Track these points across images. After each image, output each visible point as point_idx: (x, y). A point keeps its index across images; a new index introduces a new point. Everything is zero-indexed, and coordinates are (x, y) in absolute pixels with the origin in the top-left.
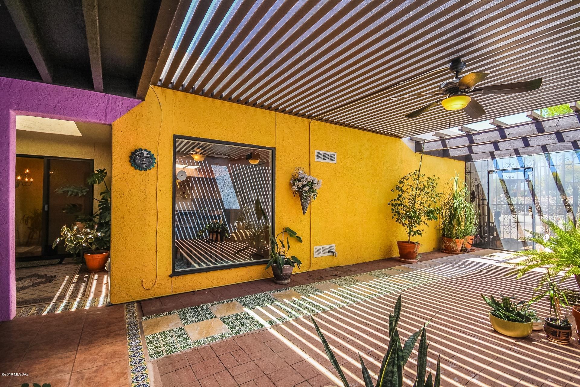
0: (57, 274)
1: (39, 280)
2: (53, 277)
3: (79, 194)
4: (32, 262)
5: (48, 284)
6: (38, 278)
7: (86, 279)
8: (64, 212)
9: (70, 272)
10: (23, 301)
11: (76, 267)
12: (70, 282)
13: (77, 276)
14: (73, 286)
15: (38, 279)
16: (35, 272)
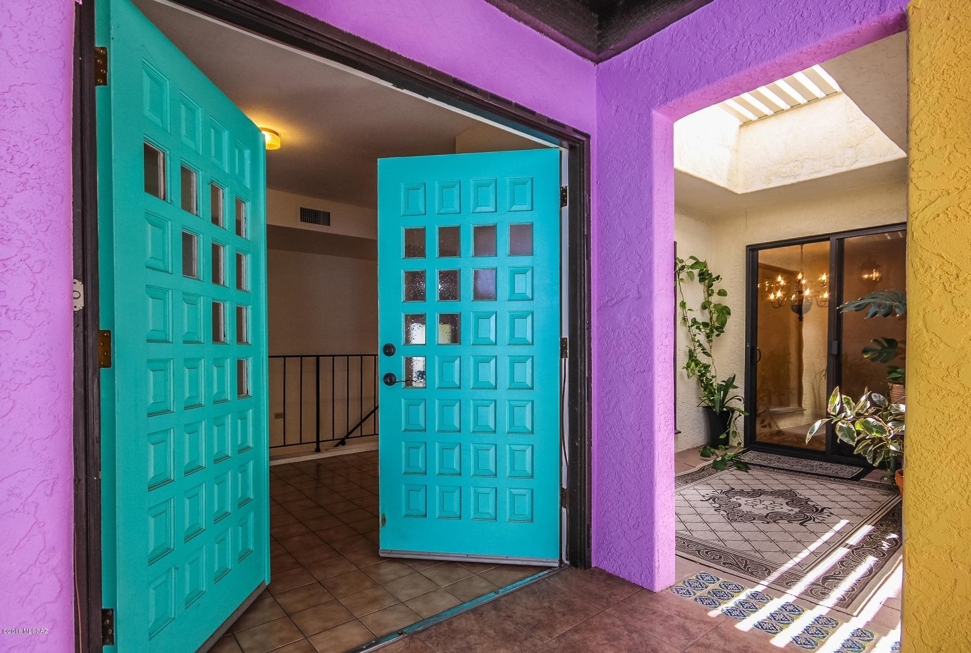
0: (830, 505)
1: (786, 509)
2: (817, 509)
3: (897, 310)
4: (805, 462)
5: (796, 525)
6: (787, 503)
7: (886, 546)
8: (865, 356)
9: (862, 512)
10: (719, 551)
11: (885, 498)
12: (841, 539)
13: (867, 529)
14: (841, 552)
15: (785, 506)
16: (792, 487)
